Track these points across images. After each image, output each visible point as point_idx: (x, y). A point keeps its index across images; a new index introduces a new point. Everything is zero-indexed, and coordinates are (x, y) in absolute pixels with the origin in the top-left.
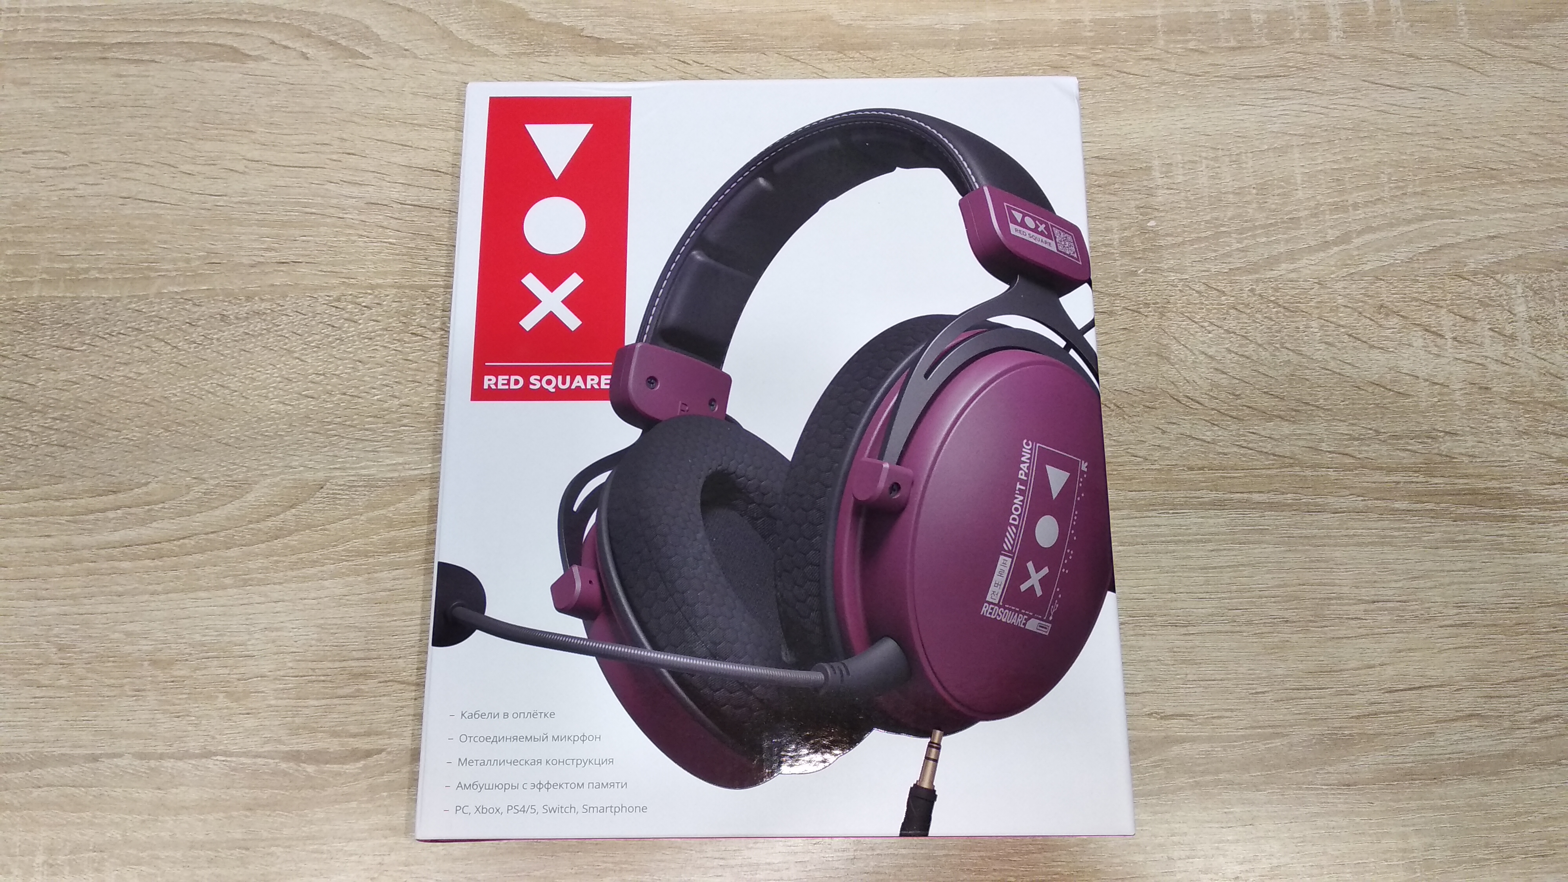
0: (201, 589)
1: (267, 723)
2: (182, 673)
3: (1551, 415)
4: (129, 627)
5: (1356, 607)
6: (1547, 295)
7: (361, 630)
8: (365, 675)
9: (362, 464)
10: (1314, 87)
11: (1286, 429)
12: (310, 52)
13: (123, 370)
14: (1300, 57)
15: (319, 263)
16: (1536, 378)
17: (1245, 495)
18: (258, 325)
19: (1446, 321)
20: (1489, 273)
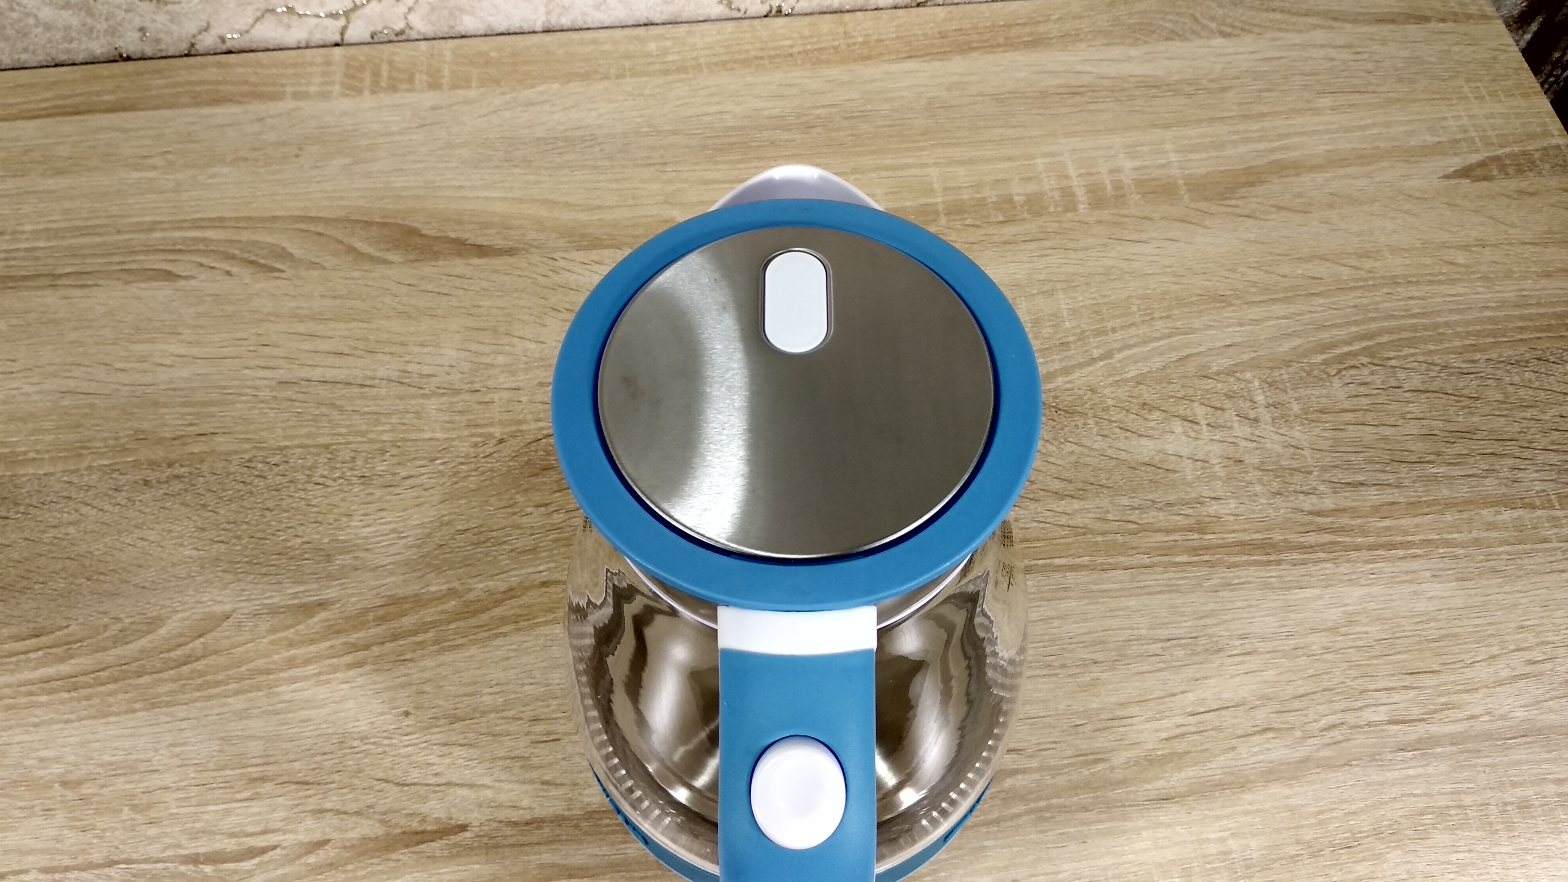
0: (112, 714)
1: (168, 830)
2: (90, 791)
3: (1298, 478)
4: (43, 754)
5: (1154, 646)
6: (1281, 386)
7: (259, 738)
8: (263, 779)
9: (267, 595)
10: (1070, 245)
11: (1076, 505)
12: (234, 270)
13: (52, 533)
14: (1056, 225)
15: (235, 433)
16: (1280, 450)
17: (1048, 561)
18: (177, 486)
19: (1200, 412)
20: (1230, 372)
